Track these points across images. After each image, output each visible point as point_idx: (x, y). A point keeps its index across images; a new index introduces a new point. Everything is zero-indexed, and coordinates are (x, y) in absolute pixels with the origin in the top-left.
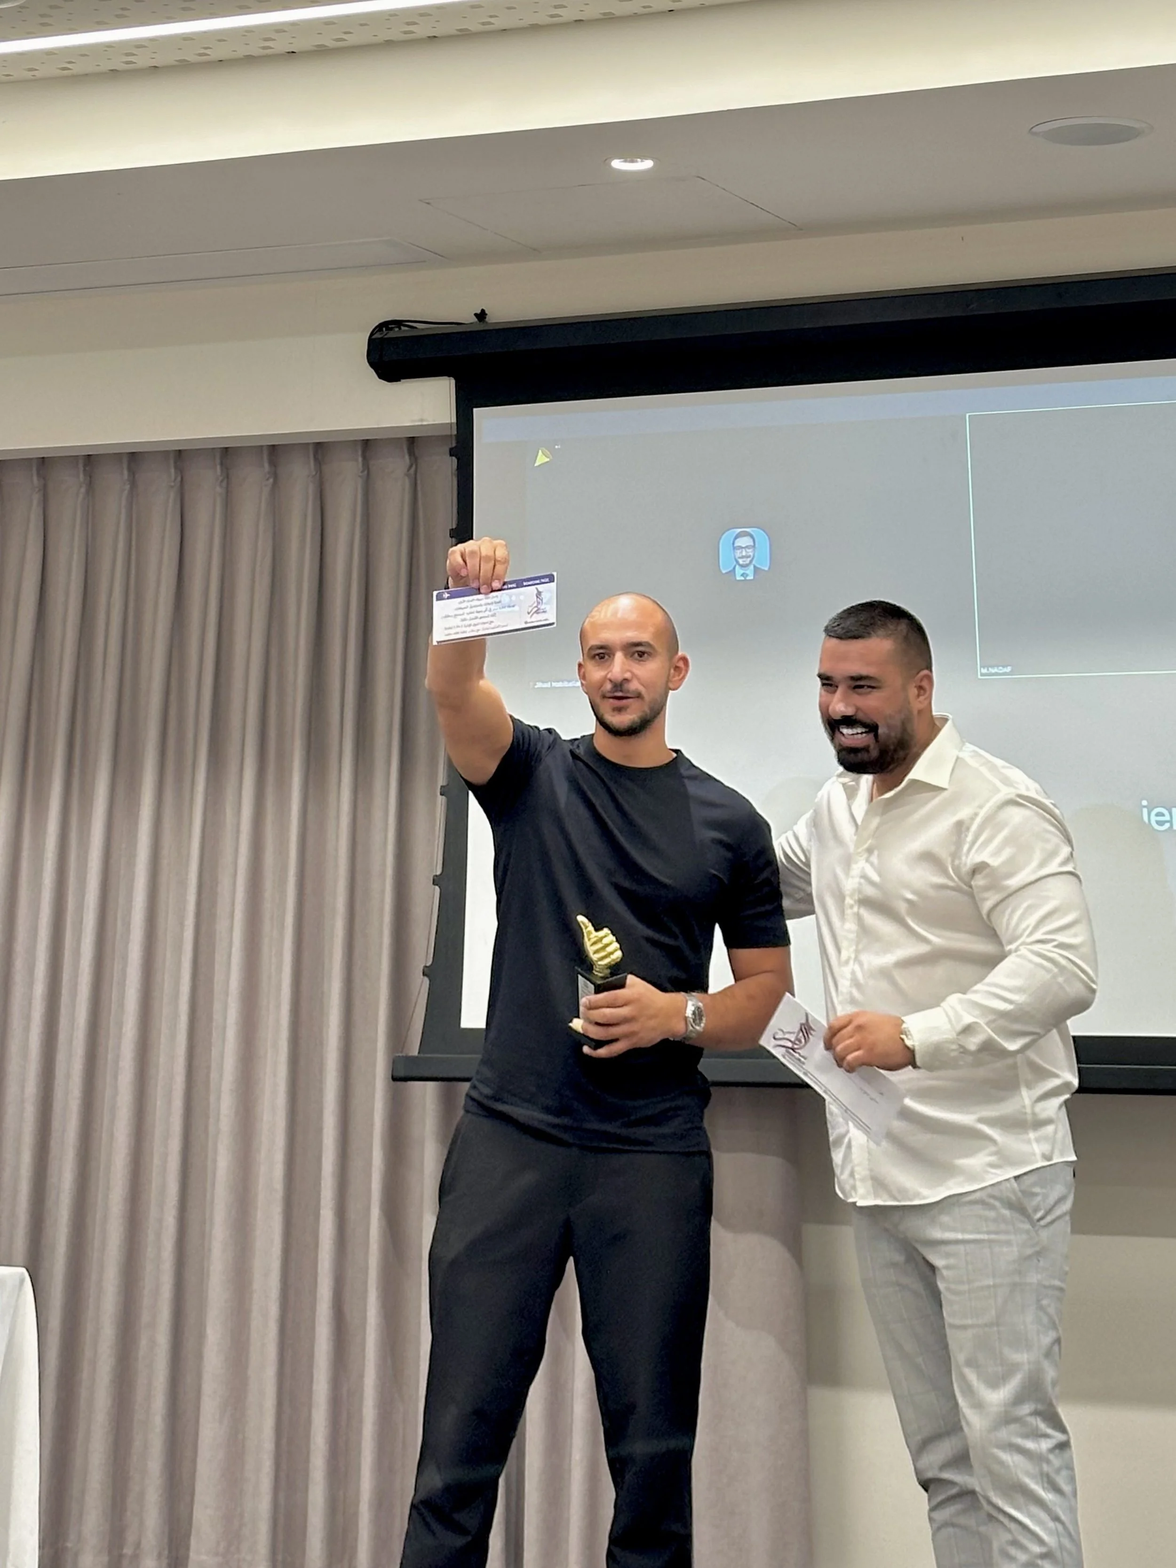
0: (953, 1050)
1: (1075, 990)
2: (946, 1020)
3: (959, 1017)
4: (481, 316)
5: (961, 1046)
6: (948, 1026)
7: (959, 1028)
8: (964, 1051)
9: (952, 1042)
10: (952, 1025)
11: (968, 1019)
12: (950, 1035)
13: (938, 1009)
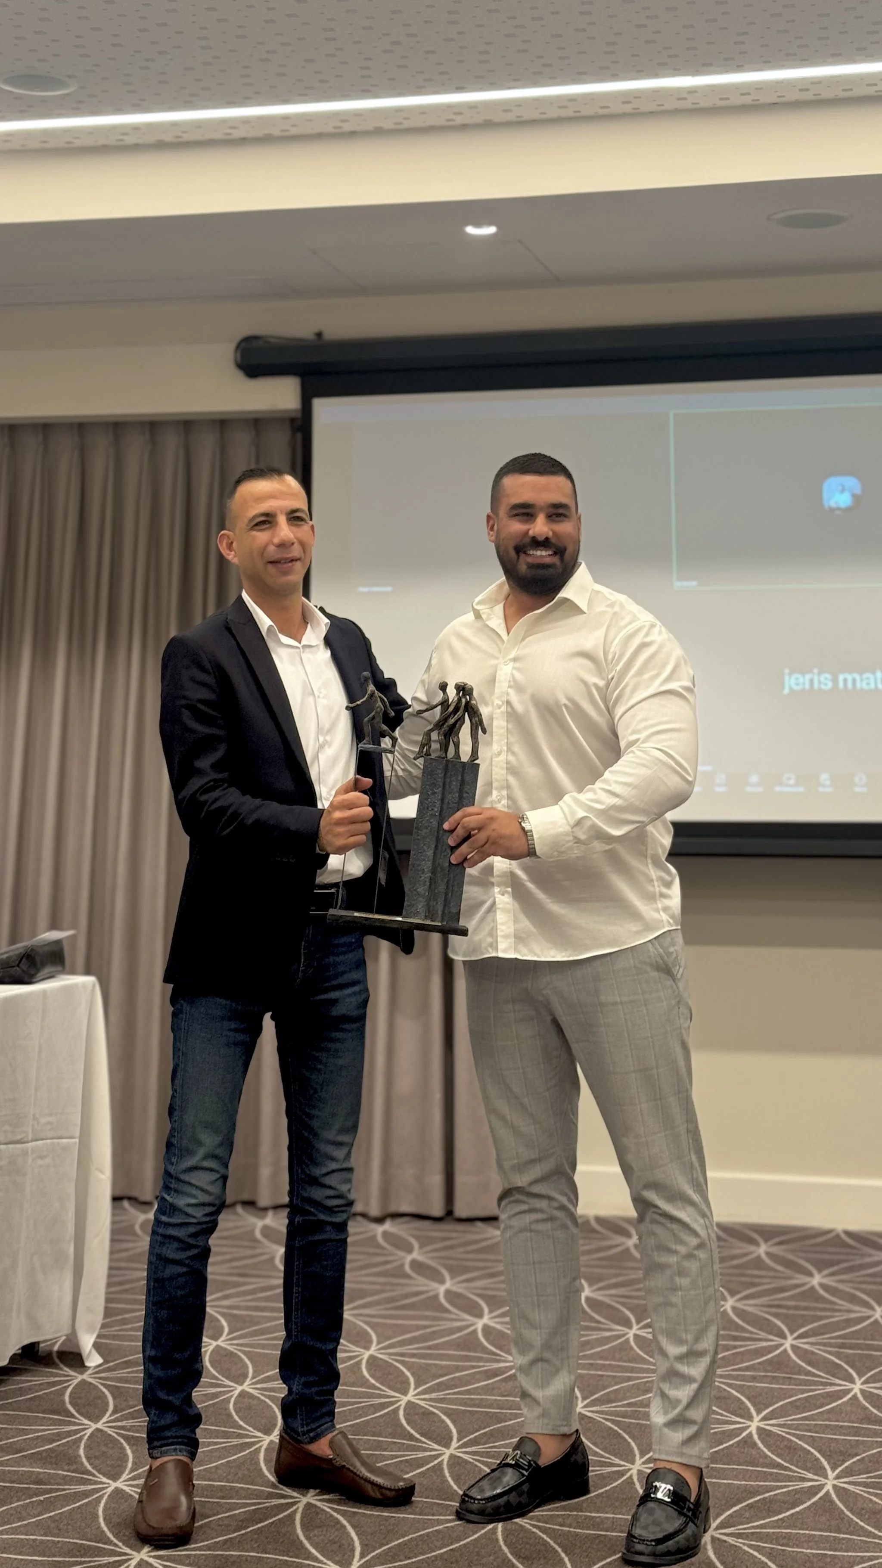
0: (568, 841)
1: (674, 782)
2: (562, 816)
3: (573, 813)
4: (319, 335)
5: (575, 837)
6: (564, 821)
7: (572, 822)
8: (578, 841)
9: (567, 834)
10: (567, 819)
11: (581, 814)
12: (568, 828)
13: (557, 806)
